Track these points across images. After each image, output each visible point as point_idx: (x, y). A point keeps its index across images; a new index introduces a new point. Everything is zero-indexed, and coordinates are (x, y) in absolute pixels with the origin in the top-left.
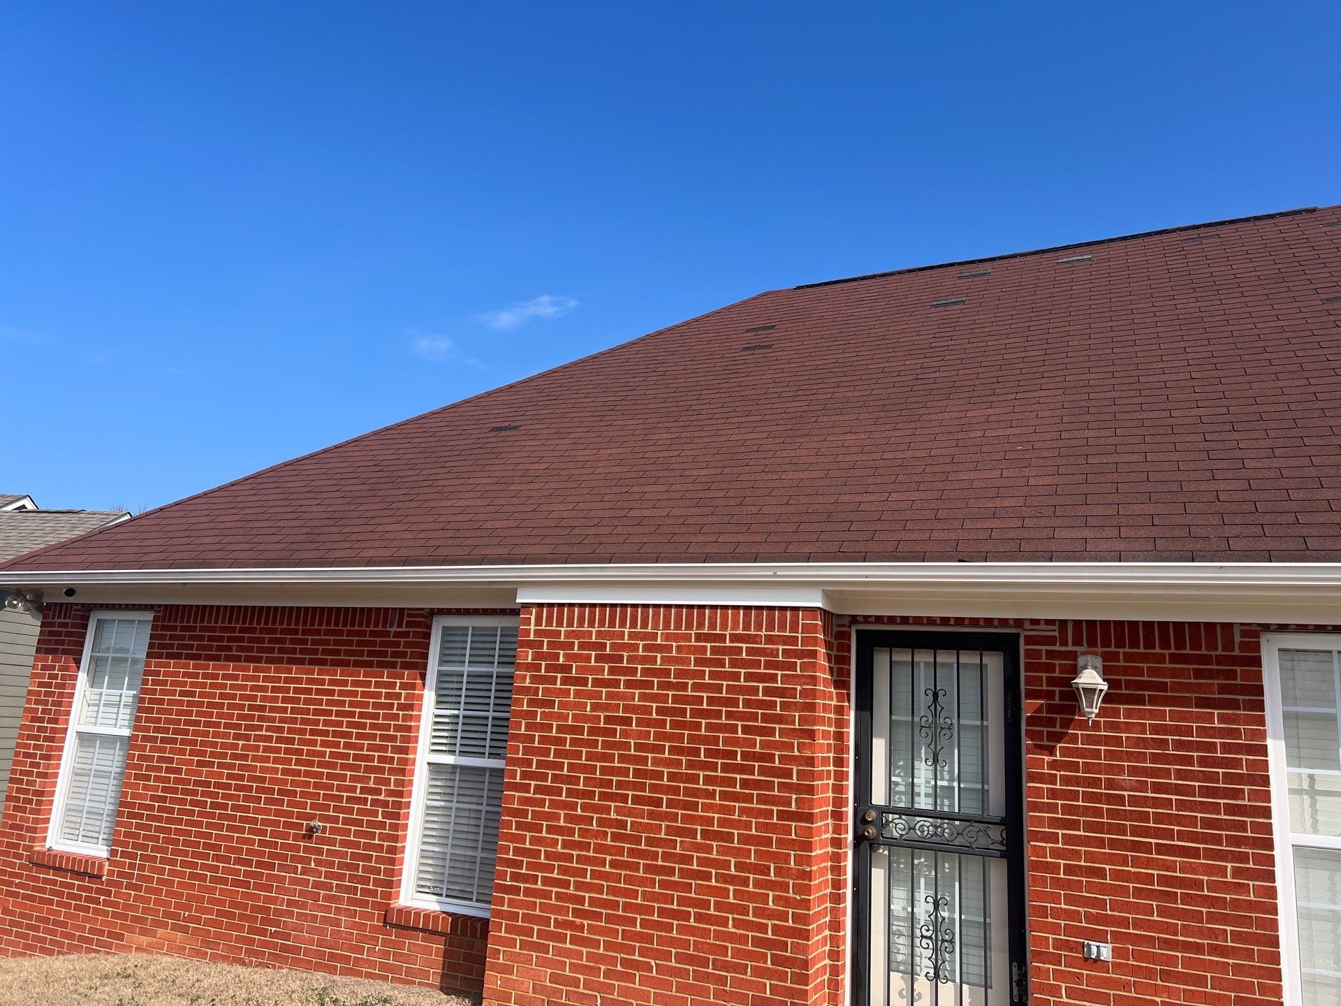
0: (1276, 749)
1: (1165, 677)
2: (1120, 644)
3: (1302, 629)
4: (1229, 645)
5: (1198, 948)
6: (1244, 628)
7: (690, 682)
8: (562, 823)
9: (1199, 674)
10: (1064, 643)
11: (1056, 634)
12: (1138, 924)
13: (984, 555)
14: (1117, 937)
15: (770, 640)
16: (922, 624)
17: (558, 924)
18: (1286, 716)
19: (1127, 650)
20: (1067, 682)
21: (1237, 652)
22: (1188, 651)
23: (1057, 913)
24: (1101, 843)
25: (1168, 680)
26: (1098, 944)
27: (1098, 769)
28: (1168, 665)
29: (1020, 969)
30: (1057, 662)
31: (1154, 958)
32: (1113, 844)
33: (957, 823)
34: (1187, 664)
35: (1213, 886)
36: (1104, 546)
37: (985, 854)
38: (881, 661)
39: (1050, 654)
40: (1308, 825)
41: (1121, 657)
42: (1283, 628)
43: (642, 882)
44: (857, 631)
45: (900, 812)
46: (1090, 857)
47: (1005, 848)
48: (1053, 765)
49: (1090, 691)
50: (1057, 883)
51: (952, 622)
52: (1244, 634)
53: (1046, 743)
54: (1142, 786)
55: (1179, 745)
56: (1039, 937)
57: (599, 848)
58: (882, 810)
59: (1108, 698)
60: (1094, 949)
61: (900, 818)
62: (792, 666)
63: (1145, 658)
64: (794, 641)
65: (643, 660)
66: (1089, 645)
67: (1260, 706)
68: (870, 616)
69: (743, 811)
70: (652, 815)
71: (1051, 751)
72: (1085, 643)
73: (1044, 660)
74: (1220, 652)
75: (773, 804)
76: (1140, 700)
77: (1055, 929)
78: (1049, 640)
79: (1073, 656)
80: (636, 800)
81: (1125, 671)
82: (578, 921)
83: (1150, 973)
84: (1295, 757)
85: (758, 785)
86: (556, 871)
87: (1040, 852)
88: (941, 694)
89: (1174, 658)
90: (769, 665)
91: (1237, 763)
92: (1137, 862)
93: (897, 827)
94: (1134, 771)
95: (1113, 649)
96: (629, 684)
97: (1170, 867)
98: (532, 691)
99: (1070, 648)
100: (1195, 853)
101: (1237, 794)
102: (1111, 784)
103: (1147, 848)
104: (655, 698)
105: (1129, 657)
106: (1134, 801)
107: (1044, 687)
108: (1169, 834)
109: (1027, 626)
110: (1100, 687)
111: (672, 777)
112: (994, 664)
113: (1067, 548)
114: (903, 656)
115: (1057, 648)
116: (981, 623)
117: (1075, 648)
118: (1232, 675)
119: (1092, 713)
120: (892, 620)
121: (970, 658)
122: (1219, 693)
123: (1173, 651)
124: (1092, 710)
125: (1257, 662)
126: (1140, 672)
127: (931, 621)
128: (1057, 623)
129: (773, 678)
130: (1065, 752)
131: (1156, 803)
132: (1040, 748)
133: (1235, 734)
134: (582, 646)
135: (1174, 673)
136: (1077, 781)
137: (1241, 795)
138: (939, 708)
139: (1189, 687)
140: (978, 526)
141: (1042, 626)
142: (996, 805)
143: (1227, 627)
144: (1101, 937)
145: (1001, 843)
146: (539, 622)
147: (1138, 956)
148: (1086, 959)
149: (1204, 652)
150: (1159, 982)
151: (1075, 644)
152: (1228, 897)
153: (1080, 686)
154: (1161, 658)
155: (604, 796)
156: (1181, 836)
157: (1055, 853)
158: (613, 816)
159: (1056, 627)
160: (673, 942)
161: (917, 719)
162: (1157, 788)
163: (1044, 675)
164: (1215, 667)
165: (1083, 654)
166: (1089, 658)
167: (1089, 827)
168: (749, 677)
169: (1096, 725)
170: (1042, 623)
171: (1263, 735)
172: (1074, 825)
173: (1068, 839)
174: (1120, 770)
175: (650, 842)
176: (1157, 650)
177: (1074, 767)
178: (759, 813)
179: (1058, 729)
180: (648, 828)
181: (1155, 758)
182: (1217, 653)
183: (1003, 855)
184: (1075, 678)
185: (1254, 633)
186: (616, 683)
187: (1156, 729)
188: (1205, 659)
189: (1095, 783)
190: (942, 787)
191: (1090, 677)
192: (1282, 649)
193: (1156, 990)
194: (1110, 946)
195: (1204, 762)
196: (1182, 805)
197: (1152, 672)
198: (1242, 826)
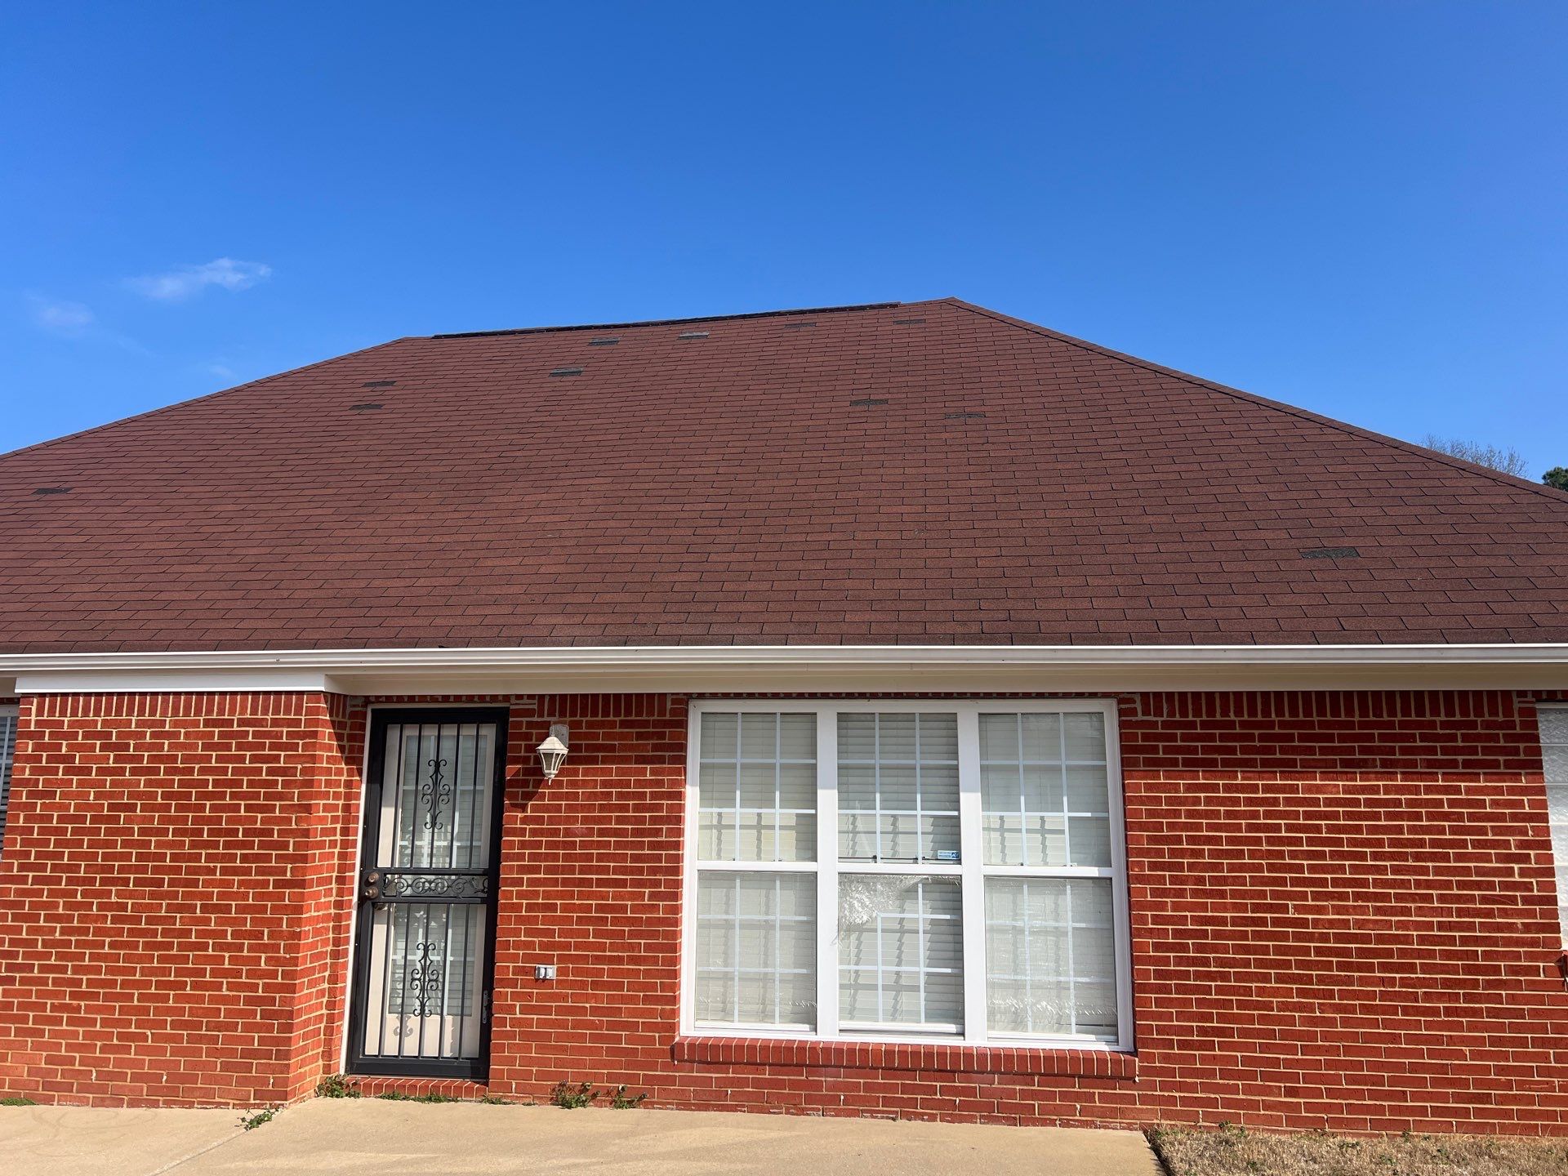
0: (692, 794)
1: (615, 740)
2: (584, 714)
3: (714, 696)
4: (662, 712)
5: (619, 960)
6: (674, 697)
9: (639, 736)
10: (541, 715)
11: (536, 707)
12: (578, 946)
13: (467, 640)
14: (560, 959)
15: (276, 722)
17: (88, 1009)
18: (703, 767)
19: (589, 718)
20: (533, 748)
21: (668, 717)
22: (633, 718)
23: (518, 945)
24: (555, 882)
25: (616, 743)
26: (546, 966)
27: (559, 820)
28: (618, 730)
29: (488, 995)
30: (534, 731)
31: (588, 973)
32: (565, 882)
34: (632, 728)
35: (634, 909)
37: (468, 903)
38: (393, 735)
39: (530, 725)
40: (713, 855)
41: (584, 725)
42: (701, 696)
43: (175, 959)
44: (373, 710)
45: (402, 872)
46: (546, 895)
47: (484, 895)
48: (525, 820)
49: (550, 756)
50: (520, 920)
51: (452, 699)
52: (674, 702)
53: (520, 802)
54: (590, 832)
55: (620, 796)
56: (505, 967)
57: (133, 932)
58: (384, 872)
59: (570, 759)
60: (543, 971)
61: (400, 877)
62: (294, 747)
63: (602, 725)
64: (296, 723)
65: (150, 747)
66: (560, 716)
67: (683, 760)
68: (383, 696)
70: (187, 896)
71: (523, 808)
72: (557, 714)
73: (524, 730)
74: (656, 717)
75: (269, 874)
76: (594, 760)
77: (515, 958)
78: (529, 712)
79: (547, 725)
80: (173, 883)
81: (586, 736)
83: (584, 985)
84: (706, 799)
86: (87, 959)
87: (509, 895)
88: (443, 763)
89: (623, 724)
90: (274, 747)
91: (660, 808)
92: (581, 895)
93: (397, 886)
94: (585, 820)
95: (578, 718)
97: (605, 897)
98: (31, 782)
99: (546, 719)
100: (623, 883)
101: (658, 832)
102: (568, 833)
104: (160, 783)
105: (590, 725)
106: (583, 845)
107: (523, 754)
108: (607, 870)
109: (513, 701)
110: (561, 751)
112: (488, 734)
114: (411, 731)
115: (535, 719)
116: (476, 699)
118: (662, 736)
119: (552, 774)
120: (400, 699)
121: (469, 731)
122: (652, 751)
123: (622, 718)
124: (551, 772)
125: (683, 724)
127: (434, 699)
128: (537, 697)
130: (535, 808)
131: (599, 845)
132: (515, 807)
133: (660, 783)
135: (623, 736)
136: (541, 833)
137: (660, 833)
138: (439, 777)
139: (631, 748)
140: (477, 613)
141: (525, 701)
142: (482, 860)
143: (663, 696)
144: (548, 960)
145: (483, 891)
147: (576, 972)
148: (536, 980)
149: (644, 717)
150: (589, 991)
151: (549, 715)
152: (644, 916)
153: (542, 752)
154: (612, 724)
155: (138, 882)
156: (615, 870)
157: (520, 895)
158: (113, 899)
159: (536, 701)
161: (420, 788)
162: (601, 833)
163: (523, 743)
164: (651, 730)
165: (555, 723)
166: (559, 727)
167: (549, 870)
168: (255, 758)
169: (557, 784)
170: (526, 698)
171: (683, 783)
172: (536, 870)
173: (531, 882)
174: (575, 820)
175: (184, 921)
176: (611, 718)
177: (540, 820)
178: (276, 871)
179: (530, 789)
180: (181, 908)
181: (602, 808)
182: (654, 718)
183: (484, 901)
184: (539, 745)
185: (683, 701)
187: (605, 784)
188: (645, 724)
189: (556, 832)
190: (439, 847)
191: (554, 743)
192: (703, 713)
193: (587, 998)
194: (554, 967)
195: (636, 808)
196: (617, 845)
197: (606, 736)
198: (659, 858)
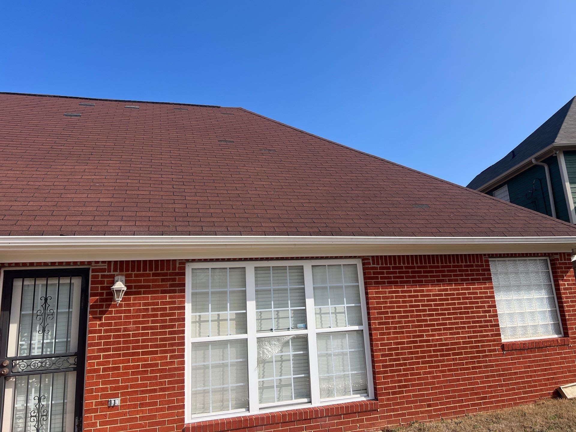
0: (188, 306)
1: (150, 282)
2: (133, 270)
3: (200, 261)
4: (174, 269)
5: (155, 391)
6: (180, 261)
9: (163, 280)
10: (109, 271)
11: (106, 267)
12: (132, 387)
13: (74, 232)
14: (123, 394)
16: (41, 266)
18: (193, 294)
19: (136, 272)
20: (109, 288)
21: (177, 271)
22: (159, 272)
23: (98, 390)
24: (119, 355)
25: (151, 284)
26: (114, 399)
27: (120, 324)
28: (151, 278)
29: (79, 419)
30: (106, 279)
31: (137, 399)
32: (124, 355)
33: (53, 359)
34: (159, 276)
35: (162, 364)
36: (128, 229)
37: (66, 371)
38: (18, 284)
39: (103, 276)
40: (197, 335)
41: (133, 276)
42: (193, 261)
44: (5, 271)
45: (23, 359)
46: (114, 363)
47: (76, 366)
48: (101, 325)
49: (118, 291)
50: (99, 377)
51: (57, 264)
52: (180, 263)
53: (98, 316)
54: (138, 329)
55: (153, 310)
56: (89, 402)
58: (12, 359)
59: (126, 293)
60: (113, 402)
61: (23, 362)
63: (142, 275)
66: (120, 271)
67: (183, 291)
68: (12, 263)
71: (100, 319)
72: (118, 270)
73: (100, 279)
74: (171, 271)
76: (139, 293)
77: (96, 397)
78: (103, 270)
79: (113, 276)
81: (135, 281)
83: (135, 406)
84: (195, 309)
87: (92, 364)
88: (49, 299)
89: (154, 275)
91: (174, 314)
92: (133, 361)
93: (22, 366)
94: (135, 323)
95: (130, 272)
97: (146, 360)
99: (112, 273)
100: (156, 352)
101: (173, 327)
102: (125, 330)
103: (138, 354)
105: (136, 276)
106: (134, 335)
107: (99, 291)
108: (147, 347)
109: (93, 264)
110: (123, 289)
112: (77, 282)
113: (112, 230)
114: (29, 282)
115: (106, 273)
116: (72, 264)
117: (114, 273)
118: (174, 280)
119: (119, 300)
120: (24, 264)
121: (65, 281)
122: (169, 287)
123: (154, 272)
124: (119, 299)
125: (184, 274)
126: (140, 281)
127: (46, 264)
128: (107, 262)
130: (106, 319)
131: (143, 335)
132: (95, 318)
133: (174, 303)
135: (153, 281)
136: (110, 331)
137: (175, 327)
138: (47, 305)
139: (159, 286)
140: (73, 219)
141: (100, 264)
142: (73, 347)
143: (175, 261)
144: (115, 396)
145: (74, 364)
147: (131, 400)
148: (109, 407)
149: (165, 271)
150: (139, 409)
151: (114, 271)
152: (167, 367)
153: (114, 289)
154: (149, 275)
156: (152, 347)
157: (99, 364)
159: (106, 264)
161: (35, 312)
162: (144, 328)
163: (99, 286)
164: (169, 277)
165: (117, 275)
166: (119, 277)
167: (115, 349)
169: (121, 305)
170: (100, 263)
171: (184, 302)
172: (108, 350)
173: (105, 357)
174: (130, 323)
176: (148, 272)
177: (110, 324)
179: (104, 309)
181: (144, 316)
182: (170, 271)
183: (75, 369)
184: (112, 286)
185: (183, 263)
187: (145, 304)
188: (165, 274)
189: (119, 330)
190: (47, 343)
191: (120, 285)
192: (192, 269)
193: (137, 412)
194: (120, 399)
195: (162, 315)
196: (153, 334)
197: (145, 281)
198: (174, 339)
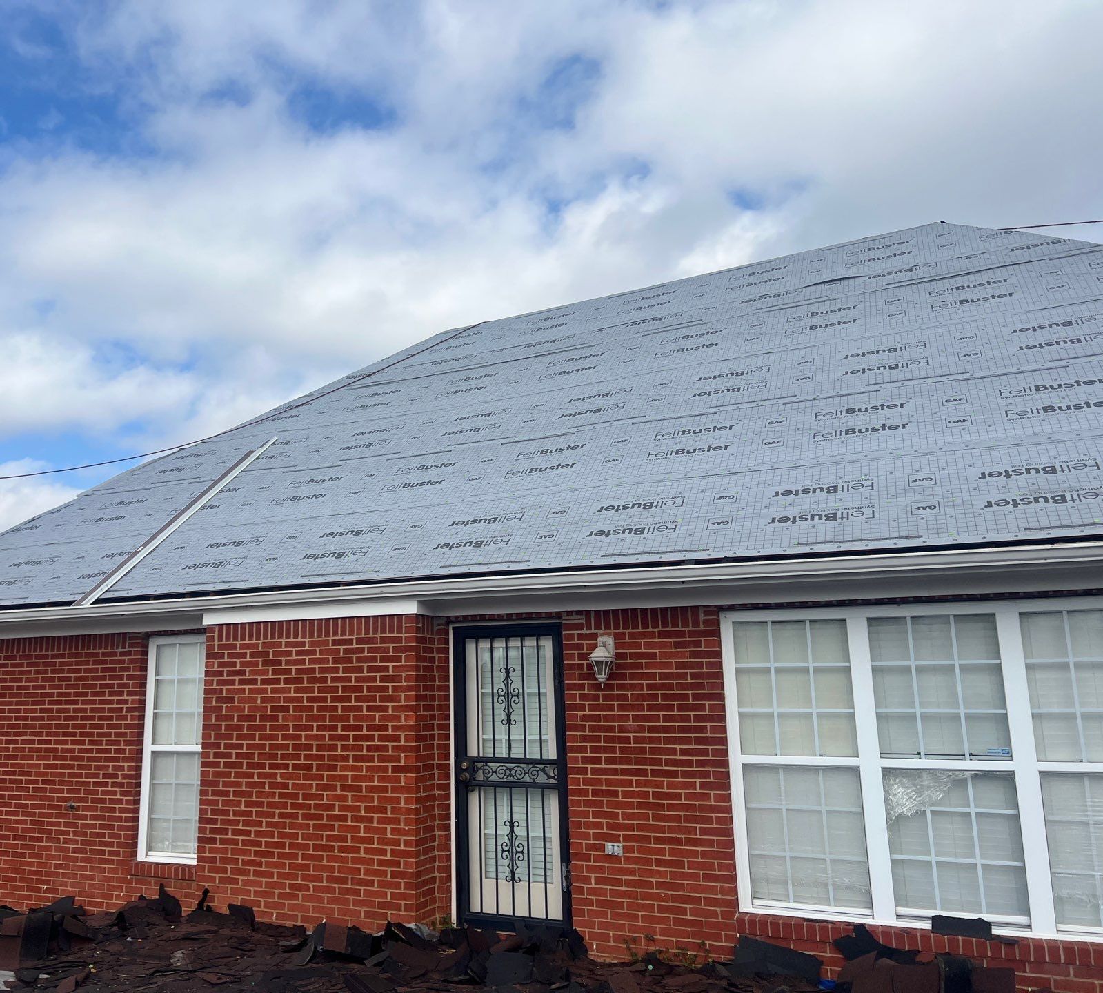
1: (656, 648)
2: (626, 626)
4: (696, 623)
5: (678, 841)
6: (706, 609)
7: (330, 676)
8: (244, 789)
9: (677, 645)
10: (589, 628)
11: (584, 621)
12: (640, 828)
14: (626, 838)
15: (383, 640)
16: (494, 620)
17: (244, 863)
18: (737, 671)
19: (631, 630)
20: (588, 656)
21: (702, 627)
22: (670, 629)
23: (588, 825)
24: (615, 772)
25: (657, 651)
26: (613, 844)
27: (613, 718)
28: (657, 640)
29: (567, 867)
30: (584, 642)
31: (650, 851)
32: (624, 772)
33: (525, 765)
34: (670, 638)
35: (687, 796)
37: (543, 787)
38: (470, 648)
39: (580, 637)
40: (751, 750)
41: (626, 635)
43: (301, 826)
44: (453, 628)
45: (487, 760)
46: (609, 783)
47: (556, 782)
48: (584, 718)
50: (587, 803)
51: (514, 617)
52: (705, 613)
53: (579, 702)
54: (641, 729)
55: (665, 697)
56: (576, 842)
57: (270, 805)
58: (473, 761)
59: (618, 666)
60: (611, 848)
61: (486, 765)
62: (399, 659)
63: (643, 635)
64: (399, 640)
65: (296, 662)
66: (605, 628)
67: (719, 664)
69: (368, 769)
70: (306, 777)
71: (582, 708)
72: (603, 627)
73: (576, 641)
74: (690, 628)
75: (388, 762)
76: (640, 667)
77: (586, 836)
78: (579, 626)
79: (595, 636)
80: (295, 767)
81: (630, 645)
82: (258, 859)
83: (648, 862)
85: (378, 748)
86: (241, 824)
87: (577, 782)
88: (511, 670)
89: (661, 634)
90: (383, 659)
91: (702, 708)
92: (639, 784)
93: (484, 772)
94: (636, 718)
95: (621, 630)
96: (287, 681)
97: (660, 785)
98: (218, 691)
99: (593, 631)
100: (675, 774)
101: (702, 730)
102: (622, 729)
103: (644, 773)
104: (305, 690)
105: (631, 636)
106: (637, 740)
107: (577, 661)
108: (658, 762)
109: (565, 616)
110: (607, 659)
111: (319, 748)
112: (546, 646)
114: (484, 645)
115: (585, 632)
117: (595, 631)
118: (698, 644)
119: (602, 678)
121: (530, 643)
122: (690, 658)
123: (660, 629)
125: (717, 633)
126: (638, 646)
128: (584, 613)
129: (386, 669)
130: (592, 708)
131: (651, 740)
132: (574, 707)
133: (702, 686)
134: (252, 655)
135: (662, 645)
136: (599, 729)
137: (705, 731)
138: (510, 682)
139: (671, 655)
141: (575, 616)
142: (551, 749)
143: (695, 609)
144: (615, 839)
145: (554, 778)
146: (220, 639)
147: (641, 850)
148: (606, 856)
149: (680, 628)
150: (654, 867)
151: (596, 628)
152: (697, 803)
153: (594, 659)
154: (652, 635)
155: (272, 766)
156: (667, 763)
157: (586, 782)
158: (279, 780)
159: (584, 617)
160: (324, 868)
161: (496, 690)
162: (651, 729)
163: (576, 652)
164: (687, 639)
165: (602, 635)
166: (605, 638)
167: (608, 761)
168: (370, 669)
170: (574, 613)
171: (721, 686)
172: (598, 761)
173: (594, 771)
174: (627, 718)
175: (306, 797)
176: (650, 629)
177: (597, 718)
178: (379, 769)
179: (586, 691)
180: (302, 787)
181: (650, 708)
183: (555, 786)
184: (591, 654)
185: (715, 612)
186: (277, 681)
187: (650, 687)
188: (682, 634)
189: (611, 729)
190: (515, 740)
191: (602, 652)
192: (733, 623)
193: (652, 873)
194: (621, 845)
195: (681, 708)
196: (667, 740)
197: (647, 645)
198: (705, 752)
